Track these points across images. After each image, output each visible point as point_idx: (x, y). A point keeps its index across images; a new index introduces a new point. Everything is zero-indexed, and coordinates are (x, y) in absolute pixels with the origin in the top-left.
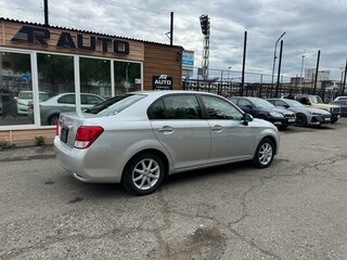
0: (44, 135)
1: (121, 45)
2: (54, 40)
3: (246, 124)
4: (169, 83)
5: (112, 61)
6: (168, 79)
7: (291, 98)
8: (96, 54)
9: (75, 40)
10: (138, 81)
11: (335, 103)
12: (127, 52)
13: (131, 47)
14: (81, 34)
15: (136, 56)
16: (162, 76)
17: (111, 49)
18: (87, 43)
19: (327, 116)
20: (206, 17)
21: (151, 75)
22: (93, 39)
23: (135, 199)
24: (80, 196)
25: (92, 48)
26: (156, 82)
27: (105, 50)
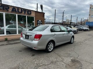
0: (7, 37)
1: (29, 12)
2: (10, 10)
3: (69, 33)
4: (41, 22)
5: (27, 16)
6: (41, 21)
7: (67, 26)
8: (22, 14)
9: (17, 10)
10: (33, 22)
11: (76, 27)
12: (31, 14)
13: (32, 12)
14: (18, 8)
15: (33, 15)
16: (40, 21)
17: (27, 13)
18: (20, 11)
19: (76, 31)
20: (42, 5)
21: (37, 20)
22: (21, 10)
23: (49, 53)
24: (33, 54)
25: (21, 12)
26: (38, 22)
27: (25, 13)
